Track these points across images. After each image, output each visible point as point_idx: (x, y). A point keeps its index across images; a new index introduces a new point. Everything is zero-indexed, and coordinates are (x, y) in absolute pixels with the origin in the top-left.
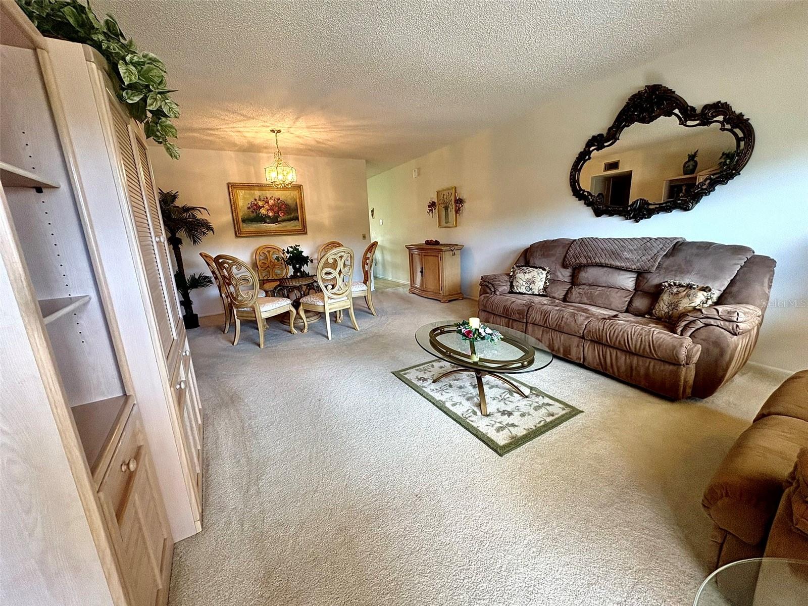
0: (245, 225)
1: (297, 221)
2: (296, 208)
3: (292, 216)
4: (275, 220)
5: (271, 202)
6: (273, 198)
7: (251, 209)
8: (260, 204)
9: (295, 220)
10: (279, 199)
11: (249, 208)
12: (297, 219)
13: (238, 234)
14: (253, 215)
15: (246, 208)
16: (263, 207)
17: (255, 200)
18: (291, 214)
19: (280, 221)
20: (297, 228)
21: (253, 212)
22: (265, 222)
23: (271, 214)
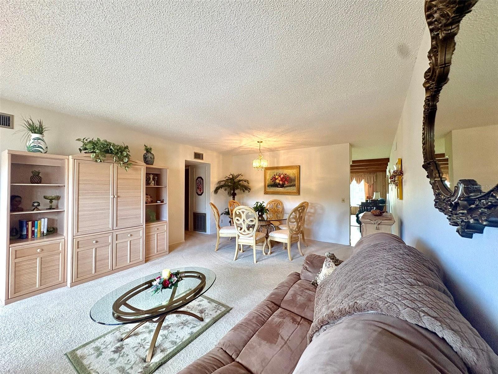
0: (268, 188)
1: (294, 187)
2: (295, 179)
3: (292, 184)
4: (282, 186)
5: (282, 176)
6: (283, 174)
7: (272, 180)
8: (277, 177)
9: (293, 186)
10: (286, 174)
11: (271, 179)
12: (294, 185)
13: (266, 193)
14: (273, 183)
15: (270, 179)
16: (278, 179)
17: (275, 175)
18: (292, 183)
19: (285, 187)
20: (294, 191)
21: (273, 181)
22: (278, 187)
23: (281, 183)
